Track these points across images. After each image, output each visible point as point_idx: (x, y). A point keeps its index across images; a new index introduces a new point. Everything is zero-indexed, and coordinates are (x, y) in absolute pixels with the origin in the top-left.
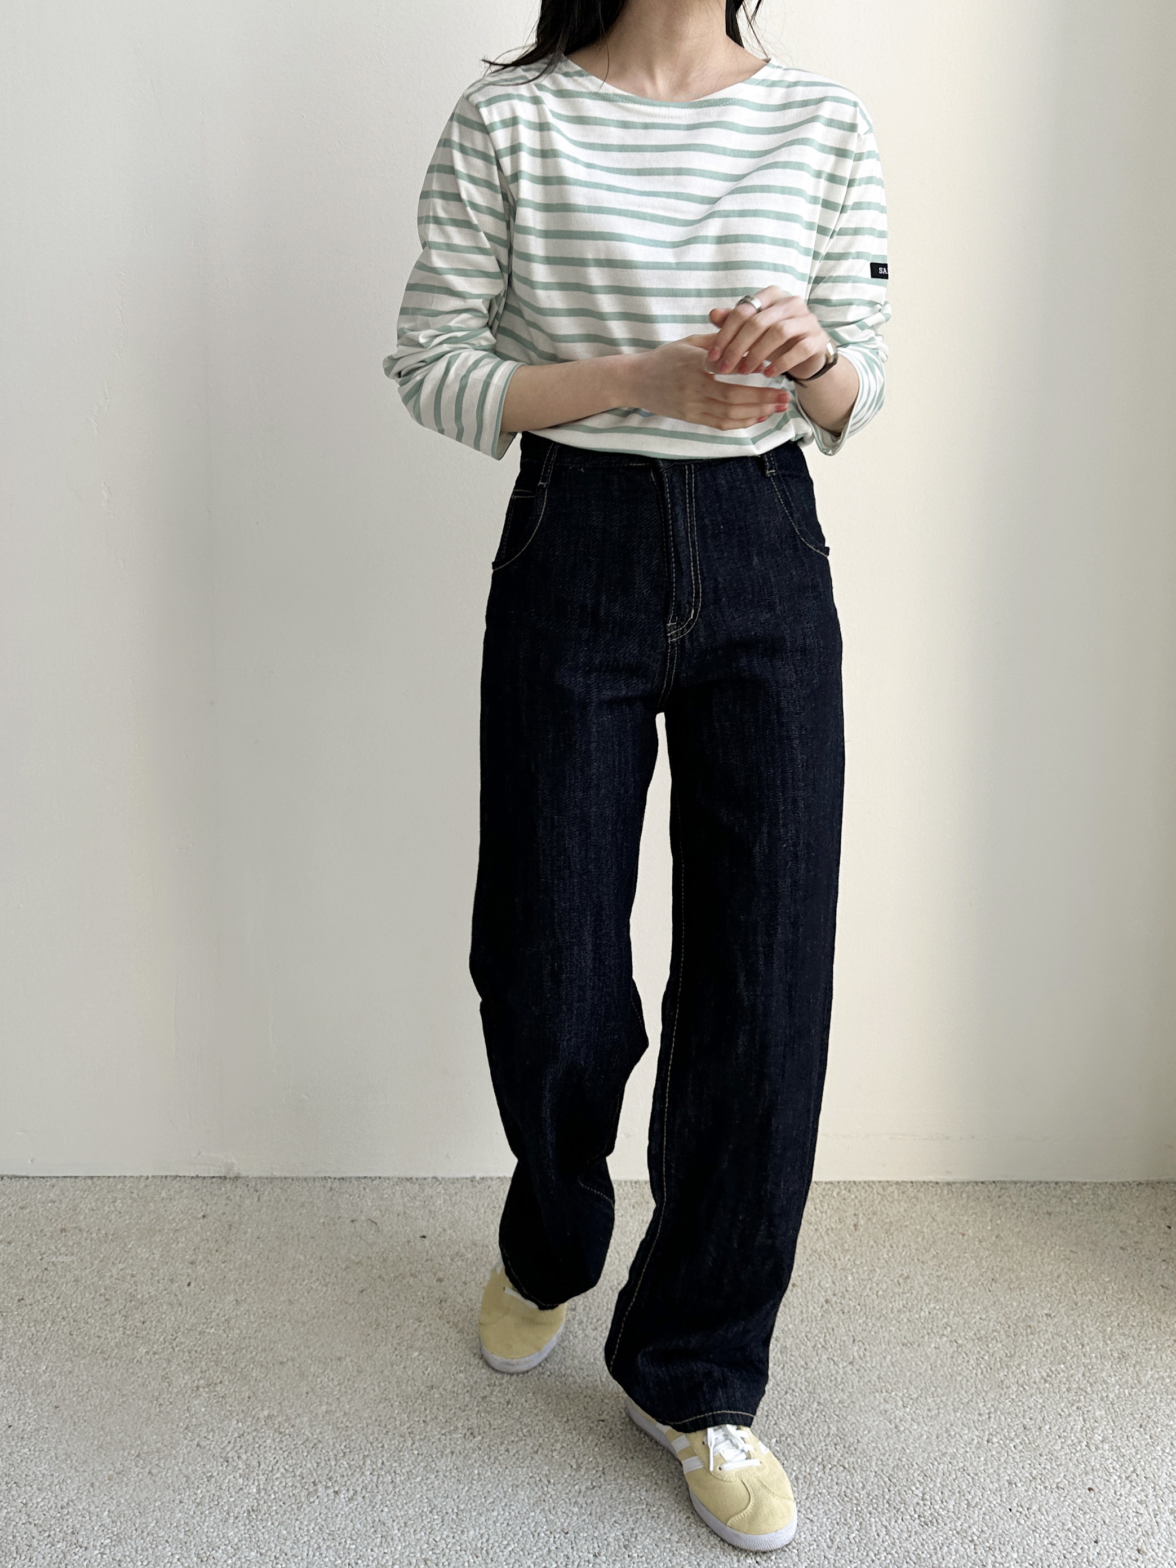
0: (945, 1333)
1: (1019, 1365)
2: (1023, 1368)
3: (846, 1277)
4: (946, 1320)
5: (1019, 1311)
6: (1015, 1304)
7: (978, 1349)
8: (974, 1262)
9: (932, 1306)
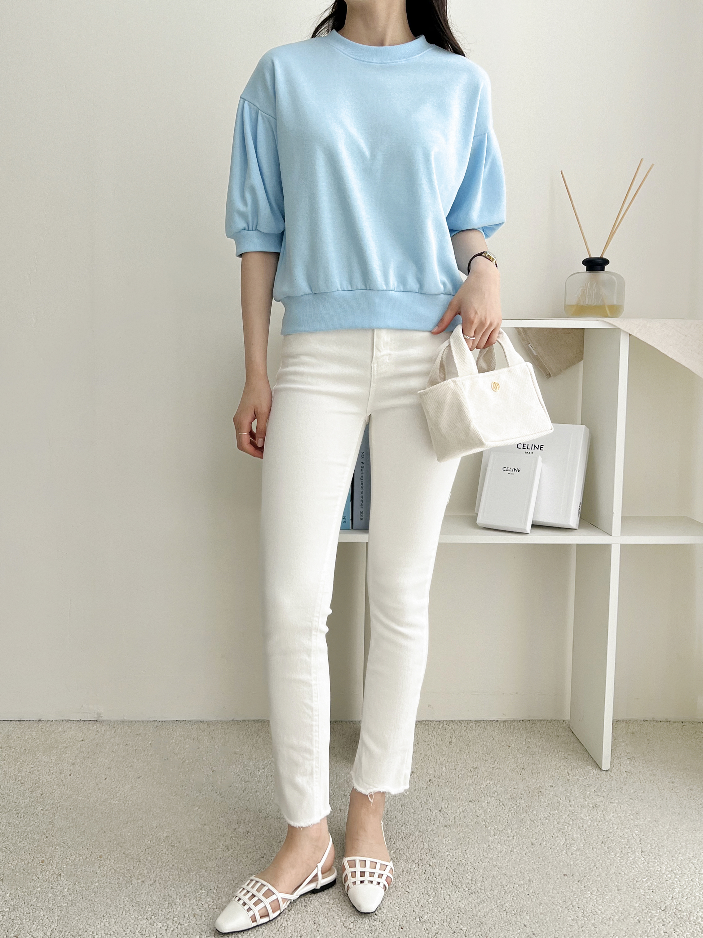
0: (494, 795)
1: (533, 811)
2: (535, 812)
3: (442, 768)
4: (495, 789)
5: (535, 784)
6: (534, 781)
7: (511, 803)
8: (514, 760)
9: (488, 782)
